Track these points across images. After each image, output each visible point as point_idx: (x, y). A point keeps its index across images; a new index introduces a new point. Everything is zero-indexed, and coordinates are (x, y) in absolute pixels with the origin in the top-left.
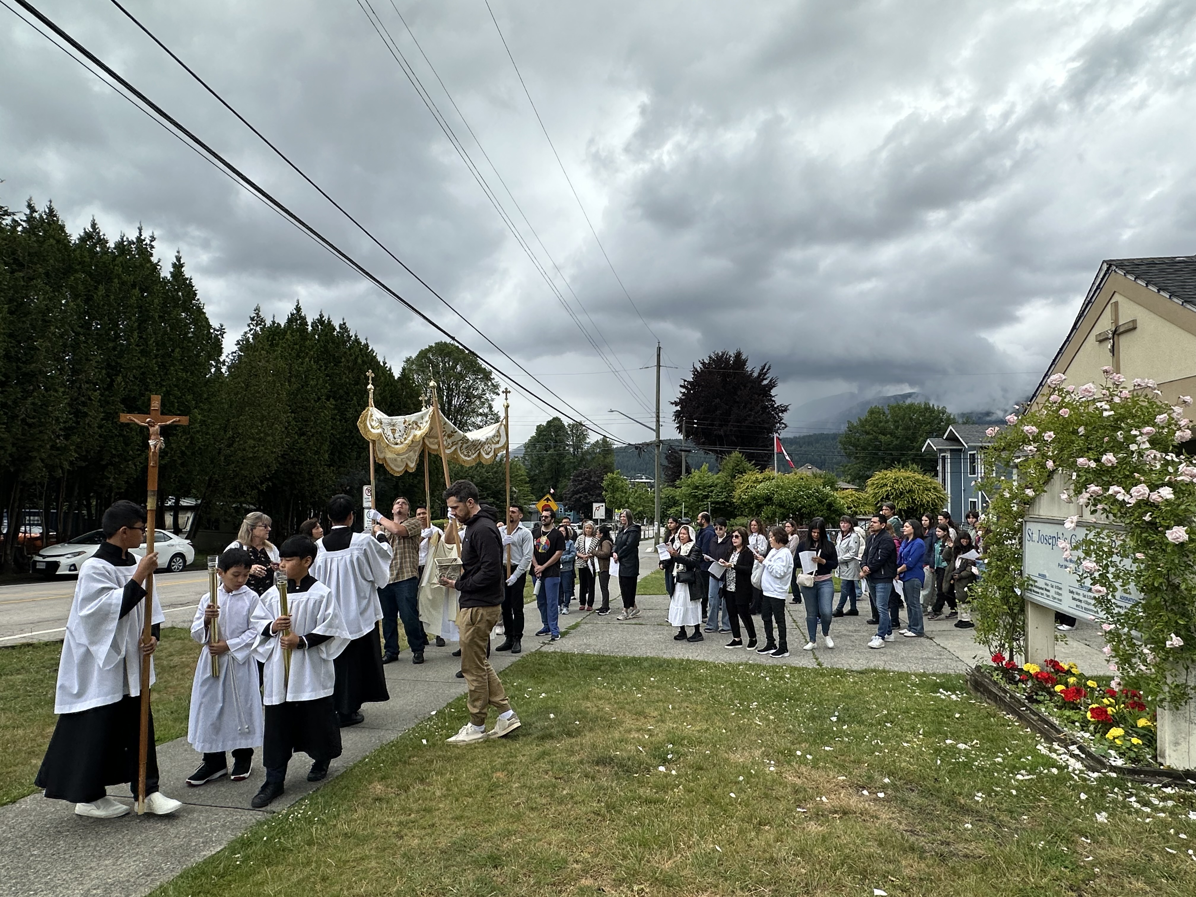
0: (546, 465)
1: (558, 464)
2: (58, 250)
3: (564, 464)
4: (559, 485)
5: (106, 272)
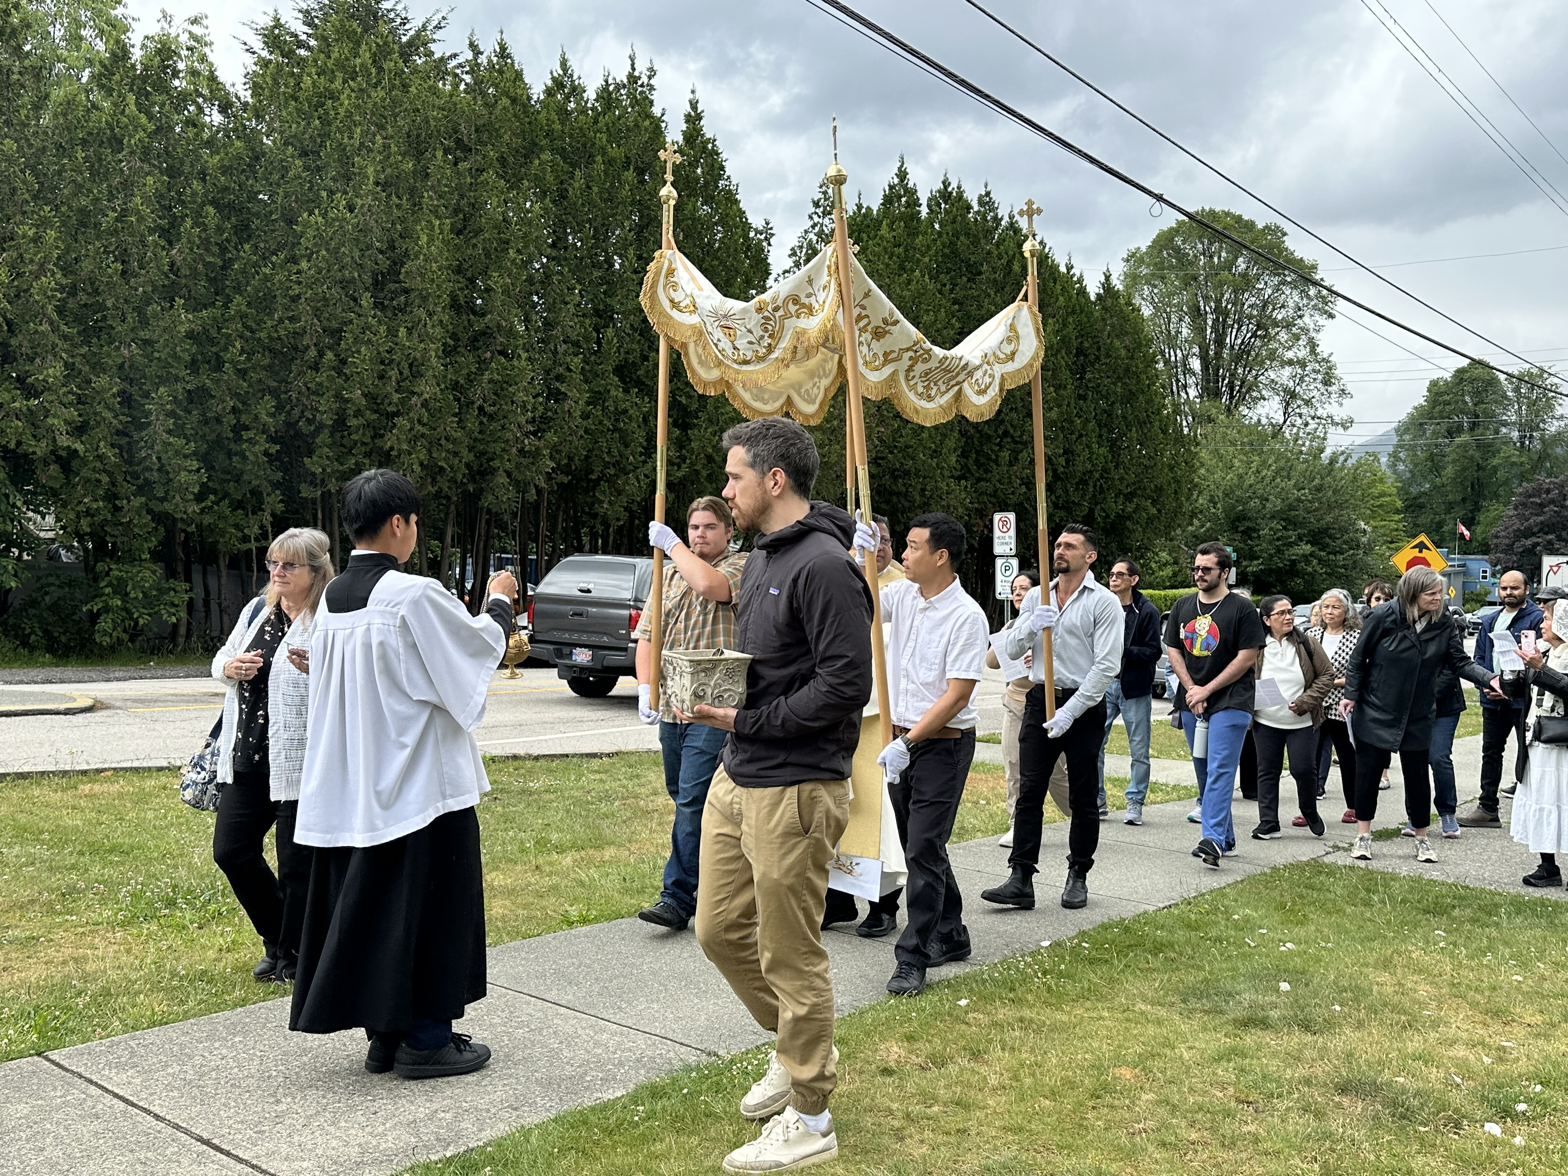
0: (1449, 471)
1: (1479, 468)
2: (515, 116)
3: (1495, 469)
4: (1481, 517)
5: (584, 145)
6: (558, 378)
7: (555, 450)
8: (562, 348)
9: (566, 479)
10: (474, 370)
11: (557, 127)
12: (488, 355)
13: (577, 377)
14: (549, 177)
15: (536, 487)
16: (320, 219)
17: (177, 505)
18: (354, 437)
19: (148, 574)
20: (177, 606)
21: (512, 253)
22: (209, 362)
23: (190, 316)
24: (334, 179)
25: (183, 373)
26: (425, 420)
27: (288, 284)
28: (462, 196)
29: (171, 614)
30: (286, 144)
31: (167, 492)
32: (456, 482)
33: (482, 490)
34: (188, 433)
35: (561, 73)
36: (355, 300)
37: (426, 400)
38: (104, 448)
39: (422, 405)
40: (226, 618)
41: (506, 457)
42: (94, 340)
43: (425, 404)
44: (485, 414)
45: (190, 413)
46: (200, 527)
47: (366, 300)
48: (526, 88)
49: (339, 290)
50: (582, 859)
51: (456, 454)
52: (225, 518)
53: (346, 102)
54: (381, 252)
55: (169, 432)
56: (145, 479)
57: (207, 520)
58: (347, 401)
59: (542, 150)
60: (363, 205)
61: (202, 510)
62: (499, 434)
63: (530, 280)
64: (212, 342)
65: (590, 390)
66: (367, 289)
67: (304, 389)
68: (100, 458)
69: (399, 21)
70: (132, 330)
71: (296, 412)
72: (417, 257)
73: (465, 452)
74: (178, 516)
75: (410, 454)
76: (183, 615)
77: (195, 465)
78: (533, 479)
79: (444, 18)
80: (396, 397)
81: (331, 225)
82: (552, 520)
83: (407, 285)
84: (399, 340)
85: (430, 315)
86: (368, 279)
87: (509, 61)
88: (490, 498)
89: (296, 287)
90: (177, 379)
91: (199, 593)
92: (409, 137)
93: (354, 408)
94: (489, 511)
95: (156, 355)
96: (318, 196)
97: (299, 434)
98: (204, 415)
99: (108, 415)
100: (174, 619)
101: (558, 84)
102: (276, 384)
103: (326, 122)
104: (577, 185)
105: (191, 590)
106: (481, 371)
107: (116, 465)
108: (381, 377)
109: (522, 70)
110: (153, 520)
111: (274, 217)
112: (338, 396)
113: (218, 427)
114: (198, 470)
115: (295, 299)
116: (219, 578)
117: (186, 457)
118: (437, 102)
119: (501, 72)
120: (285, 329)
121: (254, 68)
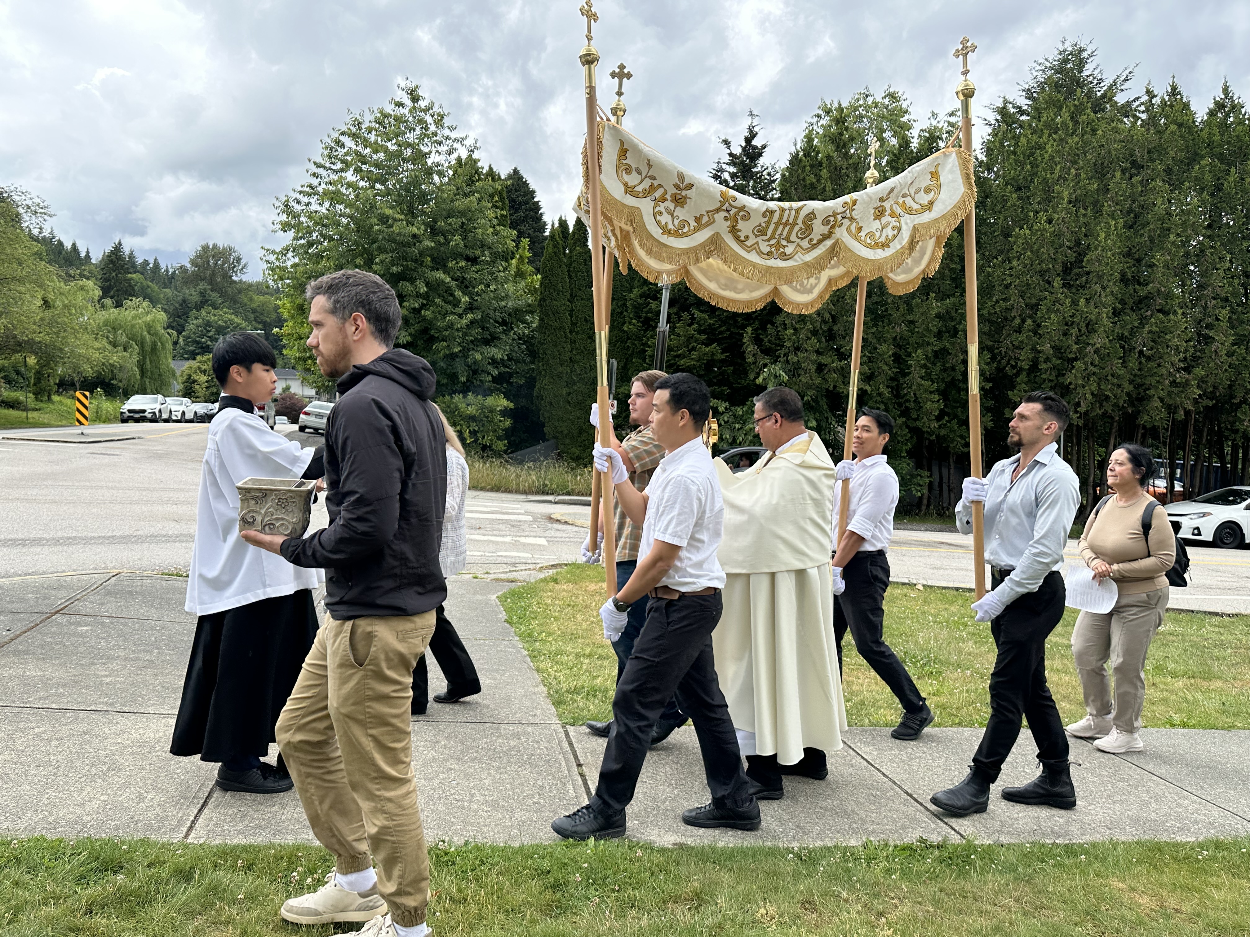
2: (1181, 136)
6: (1209, 326)
7: (1202, 381)
8: (1211, 303)
9: (1210, 403)
10: (1136, 324)
11: (1217, 138)
12: (1149, 313)
13: (1224, 325)
14: (1208, 177)
15: (1185, 409)
16: (1027, 231)
17: (924, 423)
18: (1044, 376)
19: (905, 465)
20: (921, 486)
21: (1172, 237)
22: (949, 332)
23: (939, 304)
24: (1039, 203)
25: (933, 340)
26: (1097, 363)
27: (1004, 277)
28: (1134, 201)
29: (917, 491)
30: (1007, 184)
31: (918, 415)
32: (1118, 406)
33: (1139, 412)
34: (933, 377)
35: (1223, 97)
36: (1049, 283)
37: (1097, 348)
38: (882, 389)
39: (1095, 352)
40: (952, 495)
41: (1161, 387)
42: (880, 323)
43: (1096, 352)
44: (1144, 356)
45: (935, 365)
46: (938, 436)
47: (1057, 283)
48: (1193, 114)
49: (1039, 277)
50: (1191, 685)
51: (1119, 386)
52: (954, 431)
53: (1050, 150)
54: (1070, 248)
55: (922, 378)
56: (906, 407)
57: (943, 432)
58: (1039, 352)
59: (1203, 157)
60: (1058, 219)
61: (940, 426)
62: (1155, 370)
63: (1187, 255)
64: (952, 319)
65: (1236, 334)
66: (1058, 275)
67: (1010, 345)
68: (880, 394)
69: (1095, 82)
70: (903, 315)
71: (1004, 362)
72: (1096, 249)
73: (1126, 385)
74: (925, 429)
75: (1084, 387)
76: (925, 491)
77: (937, 397)
78: (1182, 403)
79: (1130, 73)
80: (1075, 347)
81: (1035, 234)
82: (1198, 432)
83: (1087, 269)
84: (1079, 308)
85: (1104, 288)
86: (1059, 268)
87: (1179, 97)
88: (1146, 417)
89: (1008, 278)
90: (928, 344)
91: (936, 478)
92: (1095, 165)
93: (1044, 357)
94: (1144, 427)
95: (916, 330)
96: (1027, 216)
97: (1006, 376)
98: (944, 366)
99: (886, 368)
100: (919, 494)
101: (1220, 106)
102: (991, 343)
103: (1034, 165)
104: (1231, 179)
105: (931, 476)
106: (1142, 325)
107: (889, 399)
108: (1065, 334)
109: (1189, 101)
110: (909, 432)
111: (996, 234)
112: (1034, 349)
113: (953, 373)
114: (938, 401)
115: (1007, 287)
116: (949, 469)
117: (931, 392)
118: (1118, 137)
119: (1171, 106)
120: (1000, 307)
121: (988, 138)
